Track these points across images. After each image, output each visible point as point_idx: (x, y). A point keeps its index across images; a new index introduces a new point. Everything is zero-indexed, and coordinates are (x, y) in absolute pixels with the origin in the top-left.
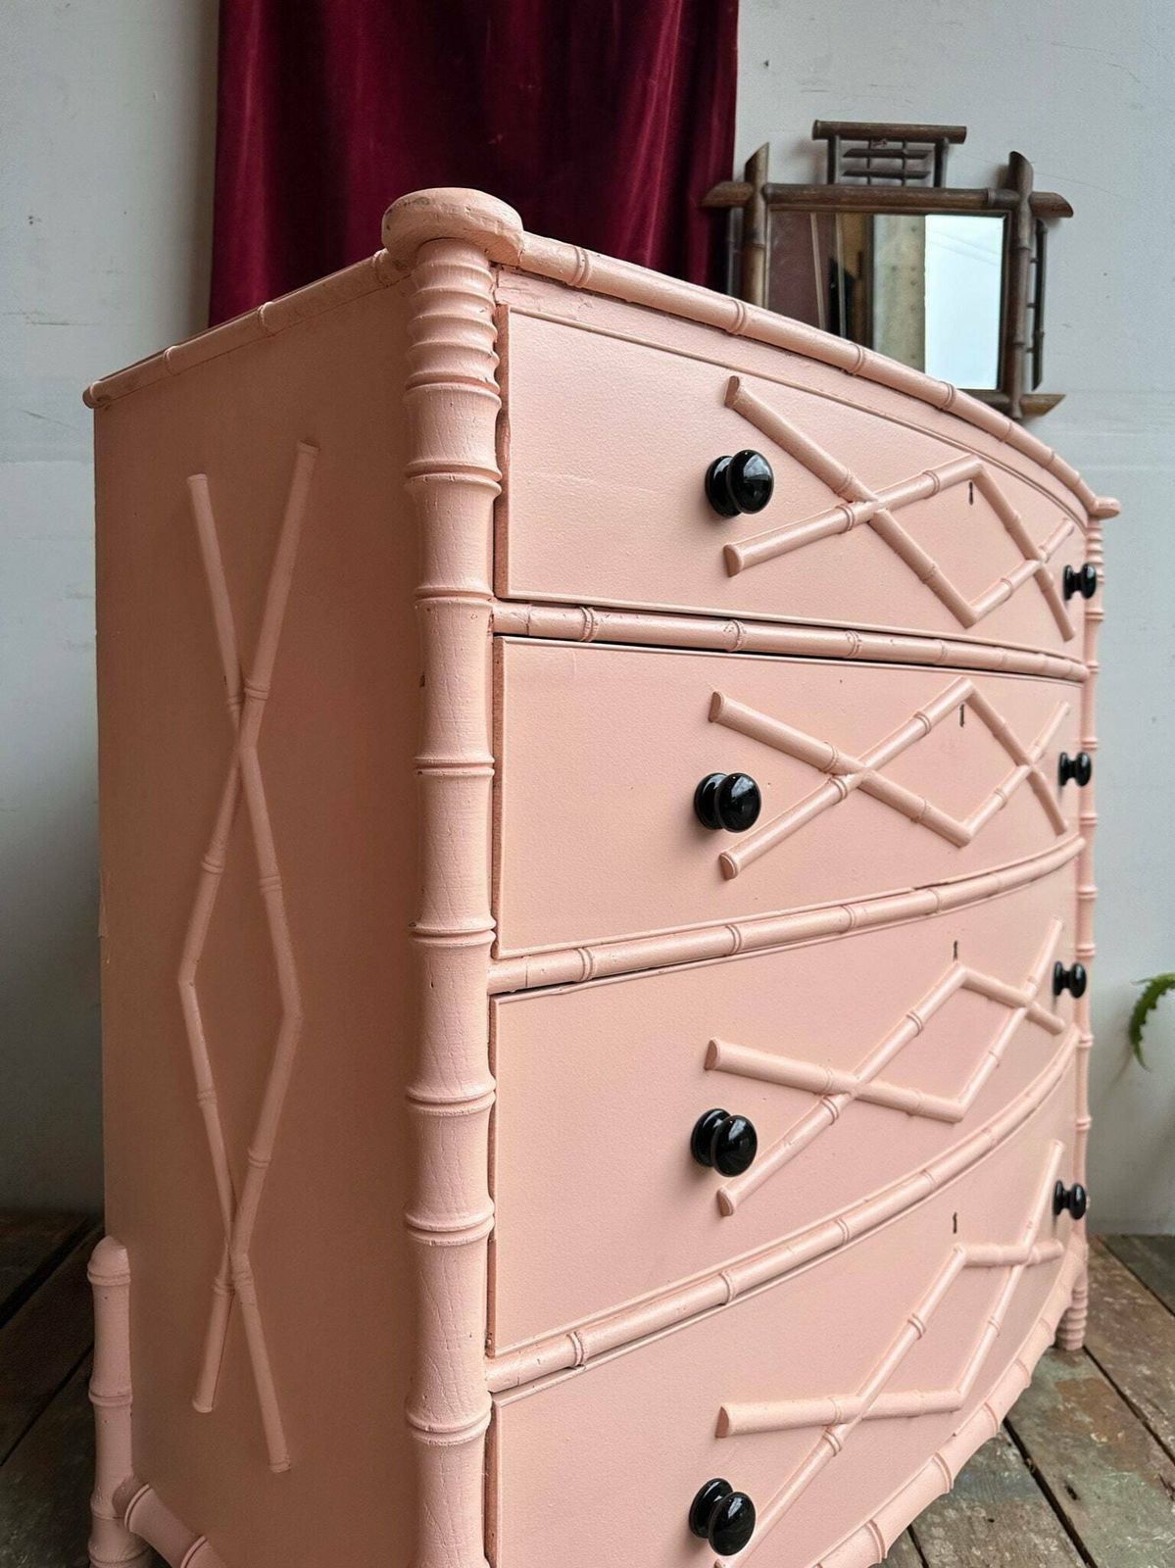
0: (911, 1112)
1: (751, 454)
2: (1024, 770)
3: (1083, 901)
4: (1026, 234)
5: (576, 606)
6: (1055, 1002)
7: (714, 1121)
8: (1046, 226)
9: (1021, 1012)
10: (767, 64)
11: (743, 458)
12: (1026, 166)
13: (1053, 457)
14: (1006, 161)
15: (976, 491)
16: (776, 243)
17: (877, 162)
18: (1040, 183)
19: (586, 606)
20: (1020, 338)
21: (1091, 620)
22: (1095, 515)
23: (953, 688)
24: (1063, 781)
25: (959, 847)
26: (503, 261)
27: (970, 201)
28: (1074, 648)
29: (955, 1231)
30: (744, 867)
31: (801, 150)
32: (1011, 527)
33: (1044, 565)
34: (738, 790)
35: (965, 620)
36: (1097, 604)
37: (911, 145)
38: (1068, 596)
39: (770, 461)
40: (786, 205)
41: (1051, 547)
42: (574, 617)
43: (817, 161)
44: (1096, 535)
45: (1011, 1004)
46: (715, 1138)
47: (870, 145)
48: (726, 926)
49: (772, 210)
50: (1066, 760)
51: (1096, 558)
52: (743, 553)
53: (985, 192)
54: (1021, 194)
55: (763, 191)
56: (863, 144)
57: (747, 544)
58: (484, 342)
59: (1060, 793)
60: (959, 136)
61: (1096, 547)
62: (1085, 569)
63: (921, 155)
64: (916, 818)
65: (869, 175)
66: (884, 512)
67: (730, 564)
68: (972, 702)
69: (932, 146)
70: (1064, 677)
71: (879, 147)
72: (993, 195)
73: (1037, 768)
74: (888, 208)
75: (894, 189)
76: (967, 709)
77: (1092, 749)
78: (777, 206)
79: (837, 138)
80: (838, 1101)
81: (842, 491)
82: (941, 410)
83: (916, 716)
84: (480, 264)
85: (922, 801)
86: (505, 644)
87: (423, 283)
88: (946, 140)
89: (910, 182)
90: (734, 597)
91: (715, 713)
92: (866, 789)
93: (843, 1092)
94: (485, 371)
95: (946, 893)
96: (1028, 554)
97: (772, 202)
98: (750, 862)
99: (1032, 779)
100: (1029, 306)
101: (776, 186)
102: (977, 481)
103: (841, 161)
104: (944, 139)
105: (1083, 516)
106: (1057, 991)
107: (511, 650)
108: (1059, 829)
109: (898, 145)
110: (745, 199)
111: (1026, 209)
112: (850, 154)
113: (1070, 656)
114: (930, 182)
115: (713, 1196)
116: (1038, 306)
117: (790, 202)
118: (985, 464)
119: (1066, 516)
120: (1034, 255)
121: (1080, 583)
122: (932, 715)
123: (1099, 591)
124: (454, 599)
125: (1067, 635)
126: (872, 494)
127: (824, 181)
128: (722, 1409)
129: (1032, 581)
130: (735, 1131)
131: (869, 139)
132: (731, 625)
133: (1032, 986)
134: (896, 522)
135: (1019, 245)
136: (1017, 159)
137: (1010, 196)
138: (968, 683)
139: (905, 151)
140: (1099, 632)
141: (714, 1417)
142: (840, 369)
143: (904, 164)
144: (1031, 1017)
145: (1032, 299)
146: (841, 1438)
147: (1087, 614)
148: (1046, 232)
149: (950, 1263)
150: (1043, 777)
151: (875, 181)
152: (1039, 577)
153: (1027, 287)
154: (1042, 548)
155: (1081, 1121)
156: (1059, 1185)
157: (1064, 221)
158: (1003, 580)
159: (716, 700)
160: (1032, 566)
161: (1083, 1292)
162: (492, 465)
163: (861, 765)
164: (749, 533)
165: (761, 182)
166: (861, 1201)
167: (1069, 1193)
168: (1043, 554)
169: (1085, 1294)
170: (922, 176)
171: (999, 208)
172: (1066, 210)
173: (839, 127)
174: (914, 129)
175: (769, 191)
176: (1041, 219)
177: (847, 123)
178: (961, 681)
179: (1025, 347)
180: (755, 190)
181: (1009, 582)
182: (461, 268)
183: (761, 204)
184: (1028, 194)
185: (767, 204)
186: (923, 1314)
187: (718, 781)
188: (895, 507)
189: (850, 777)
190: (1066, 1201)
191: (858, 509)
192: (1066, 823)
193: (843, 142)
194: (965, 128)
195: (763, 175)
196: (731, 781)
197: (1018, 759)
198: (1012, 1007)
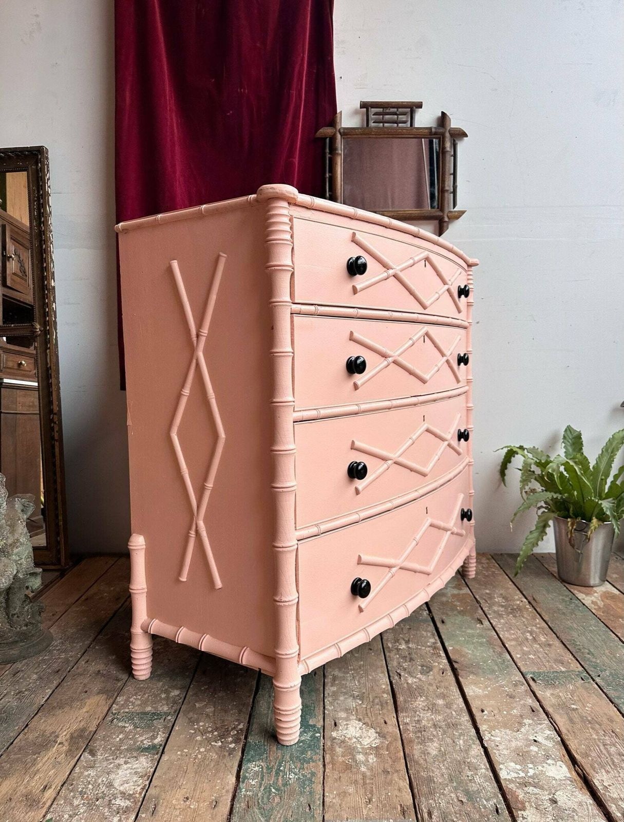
0: (411, 470)
1: (360, 257)
2: (445, 359)
3: (468, 410)
4: (449, 146)
5: (312, 305)
6: (459, 443)
7: (353, 465)
8: (457, 141)
9: (446, 443)
10: (341, 78)
11: (358, 258)
12: (447, 117)
13: (453, 248)
14: (440, 114)
15: (427, 262)
16: (346, 151)
17: (387, 117)
18: (454, 124)
19: (315, 305)
20: (447, 188)
21: (469, 305)
22: (469, 266)
23: (421, 329)
24: (459, 364)
25: (424, 383)
26: (292, 203)
27: (425, 132)
28: (462, 316)
29: (427, 513)
30: (361, 386)
31: (356, 112)
32: (439, 274)
33: (450, 286)
34: (359, 362)
35: (425, 308)
36: (471, 298)
37: (400, 110)
38: (459, 297)
39: (366, 258)
40: (348, 136)
41: (452, 280)
42: (312, 308)
43: (363, 115)
44: (470, 273)
45: (443, 439)
46: (355, 470)
47: (384, 110)
48: (356, 405)
49: (343, 138)
50: (460, 356)
51: (471, 282)
52: (358, 287)
53: (430, 128)
54: (446, 129)
55: (339, 131)
56: (381, 110)
57: (359, 284)
58: (287, 228)
59: (459, 368)
60: (419, 105)
61: (471, 277)
62: (466, 286)
63: (405, 114)
64: (411, 373)
65: (384, 122)
66: (399, 273)
67: (355, 290)
68: (427, 334)
69: (410, 109)
70: (458, 326)
71: (387, 111)
72: (433, 130)
73: (449, 358)
74: (391, 136)
75: (394, 128)
76: (426, 337)
77: (471, 353)
78: (345, 137)
79: (370, 108)
80: (390, 462)
81: (386, 266)
82: (415, 236)
83: (410, 339)
84: (285, 204)
85: (412, 367)
86: (294, 317)
87: (269, 211)
88: (414, 108)
89: (400, 125)
90: (357, 301)
91: (352, 338)
92: (395, 362)
93: (391, 460)
94: (288, 237)
95: (421, 399)
96: (445, 283)
97: (344, 135)
98: (362, 385)
99: (448, 362)
100: (451, 174)
101: (345, 129)
102: (427, 259)
103: (372, 117)
104: (413, 107)
105: (466, 267)
106: (459, 440)
107: (296, 319)
108: (458, 381)
109: (395, 110)
110: (333, 134)
111: (447, 135)
112: (375, 114)
113: (461, 319)
114: (409, 124)
115: (354, 488)
116: (455, 174)
117: (350, 135)
118: (430, 254)
119: (458, 267)
120: (453, 153)
121: (464, 292)
122: (415, 338)
123: (471, 294)
124: (279, 304)
125: (459, 311)
126: (394, 267)
127: (365, 126)
128: (359, 555)
129: (447, 292)
130: (360, 467)
131: (383, 108)
132: (355, 310)
133: (450, 434)
134: (402, 275)
135: (445, 150)
136: (444, 115)
137: (441, 130)
138: (427, 328)
139: (398, 113)
140: (472, 309)
141: (357, 558)
142: (384, 226)
143: (398, 117)
144: (449, 445)
145: (452, 172)
146: (394, 572)
147: (468, 303)
148: (457, 144)
149: (425, 524)
150: (452, 361)
151: (386, 125)
152: (448, 290)
153: (450, 167)
154: (450, 280)
155: (471, 492)
156: (463, 510)
157: (465, 138)
158: (436, 292)
159: (352, 333)
160: (446, 287)
161: (474, 556)
162: (291, 264)
163: (393, 355)
164: (360, 281)
165: (338, 127)
166: (397, 496)
167: (466, 512)
168: (450, 283)
169: (475, 557)
170: (405, 122)
171: (437, 135)
172: (464, 135)
173: (370, 103)
174: (401, 103)
175: (342, 131)
176: (455, 139)
177: (373, 102)
178: (423, 327)
179: (449, 192)
180: (336, 131)
181: (438, 293)
182: (281, 207)
183: (339, 136)
184: (448, 129)
185: (341, 136)
186: (418, 537)
187: (353, 359)
188: (402, 270)
189: (391, 358)
190: (466, 515)
191: (391, 272)
192: (460, 379)
193: (372, 109)
194: (422, 102)
195: (339, 124)
196: (358, 358)
197: (443, 355)
198: (443, 441)
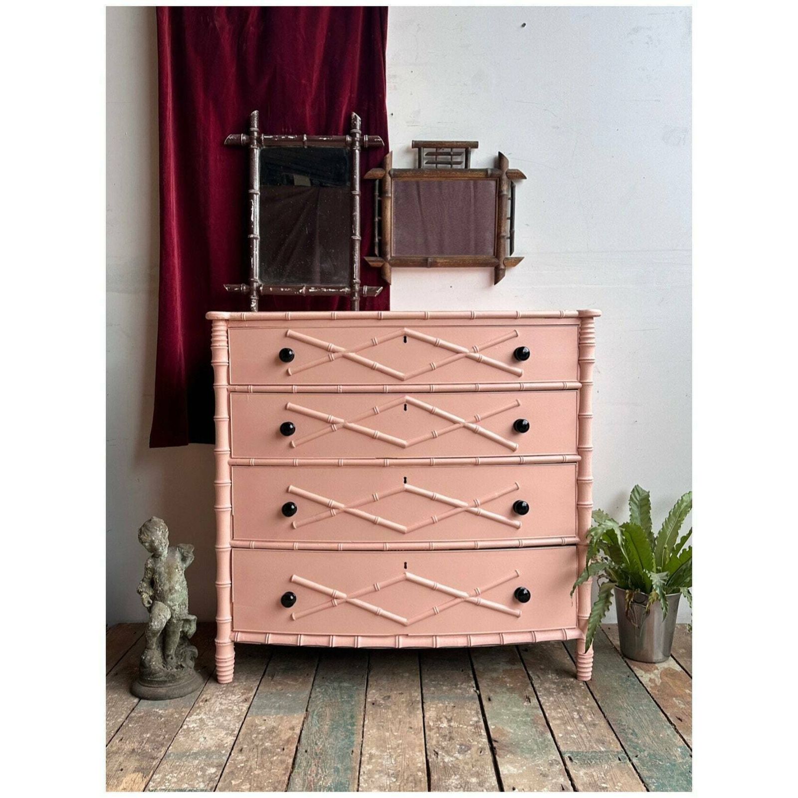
4: (505, 189)
8: (514, 184)
10: (392, 114)
12: (504, 159)
14: (497, 154)
16: (396, 194)
17: (440, 157)
18: (512, 166)
20: (503, 234)
27: (480, 175)
31: (407, 151)
37: (455, 150)
40: (399, 178)
43: (415, 155)
47: (437, 150)
49: (394, 180)
53: (486, 170)
54: (503, 171)
55: (389, 173)
56: (434, 150)
60: (475, 145)
63: (459, 154)
65: (437, 163)
69: (464, 149)
71: (441, 151)
72: (489, 172)
74: (444, 178)
75: (448, 169)
78: (396, 179)
79: (422, 148)
88: (470, 148)
89: (454, 166)
97: (394, 177)
100: (508, 219)
101: (395, 170)
103: (424, 157)
104: (468, 147)
109: (449, 150)
110: (382, 176)
111: (505, 177)
112: (428, 154)
114: (463, 165)
116: (512, 219)
117: (401, 177)
120: (510, 197)
127: (417, 167)
131: (436, 148)
135: (502, 194)
136: (501, 155)
137: (498, 172)
139: (452, 153)
143: (452, 158)
145: (509, 216)
148: (515, 186)
151: (439, 165)
153: (506, 211)
157: (524, 180)
165: (388, 169)
170: (459, 163)
171: (493, 177)
172: (523, 177)
173: (422, 143)
174: (455, 143)
175: (392, 173)
176: (513, 181)
177: (426, 141)
179: (506, 237)
180: (386, 172)
183: (389, 178)
184: (505, 171)
185: (391, 178)
193: (424, 149)
194: (477, 142)
195: (389, 165)
